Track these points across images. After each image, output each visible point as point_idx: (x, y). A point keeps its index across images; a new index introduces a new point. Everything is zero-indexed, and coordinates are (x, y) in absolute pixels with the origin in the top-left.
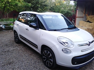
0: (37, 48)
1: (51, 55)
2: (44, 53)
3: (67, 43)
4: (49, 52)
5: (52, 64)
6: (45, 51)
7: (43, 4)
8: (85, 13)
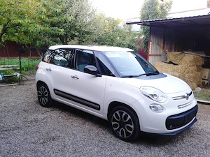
0: (99, 109)
1: (129, 117)
2: (114, 115)
3: (155, 95)
4: (125, 113)
5: (131, 132)
6: (117, 112)
7: (83, 29)
8: (163, 48)
